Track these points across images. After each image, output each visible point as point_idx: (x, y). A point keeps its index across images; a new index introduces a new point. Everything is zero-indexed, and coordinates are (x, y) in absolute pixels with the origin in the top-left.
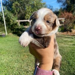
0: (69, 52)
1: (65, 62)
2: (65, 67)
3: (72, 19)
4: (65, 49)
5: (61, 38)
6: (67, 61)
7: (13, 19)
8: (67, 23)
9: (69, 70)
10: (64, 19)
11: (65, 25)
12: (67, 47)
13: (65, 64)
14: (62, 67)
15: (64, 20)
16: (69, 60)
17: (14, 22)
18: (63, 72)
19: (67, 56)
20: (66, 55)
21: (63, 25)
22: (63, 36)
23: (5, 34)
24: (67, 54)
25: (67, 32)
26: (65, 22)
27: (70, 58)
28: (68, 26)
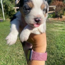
0: (58, 37)
1: (54, 46)
2: (54, 51)
3: (63, 6)
4: (55, 33)
5: (52, 23)
6: (55, 45)
7: (11, 6)
8: (58, 10)
9: (57, 55)
10: (55, 6)
11: (56, 12)
12: (57, 31)
13: (54, 48)
14: (51, 51)
15: (55, 8)
16: (58, 45)
17: (12, 9)
18: (52, 56)
19: (56, 41)
20: (55, 39)
21: (55, 11)
22: (54, 21)
23: (3, 19)
24: (57, 39)
25: (58, 18)
26: (56, 9)
27: (58, 42)
28: (59, 13)
